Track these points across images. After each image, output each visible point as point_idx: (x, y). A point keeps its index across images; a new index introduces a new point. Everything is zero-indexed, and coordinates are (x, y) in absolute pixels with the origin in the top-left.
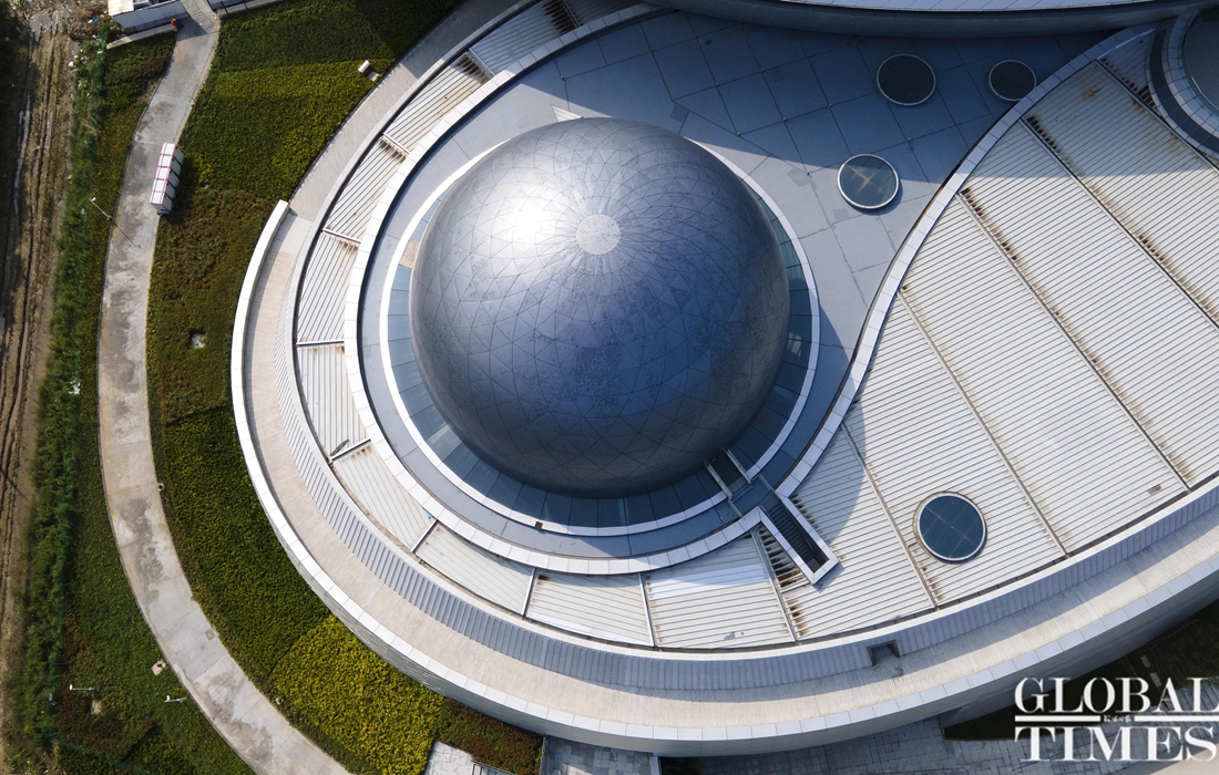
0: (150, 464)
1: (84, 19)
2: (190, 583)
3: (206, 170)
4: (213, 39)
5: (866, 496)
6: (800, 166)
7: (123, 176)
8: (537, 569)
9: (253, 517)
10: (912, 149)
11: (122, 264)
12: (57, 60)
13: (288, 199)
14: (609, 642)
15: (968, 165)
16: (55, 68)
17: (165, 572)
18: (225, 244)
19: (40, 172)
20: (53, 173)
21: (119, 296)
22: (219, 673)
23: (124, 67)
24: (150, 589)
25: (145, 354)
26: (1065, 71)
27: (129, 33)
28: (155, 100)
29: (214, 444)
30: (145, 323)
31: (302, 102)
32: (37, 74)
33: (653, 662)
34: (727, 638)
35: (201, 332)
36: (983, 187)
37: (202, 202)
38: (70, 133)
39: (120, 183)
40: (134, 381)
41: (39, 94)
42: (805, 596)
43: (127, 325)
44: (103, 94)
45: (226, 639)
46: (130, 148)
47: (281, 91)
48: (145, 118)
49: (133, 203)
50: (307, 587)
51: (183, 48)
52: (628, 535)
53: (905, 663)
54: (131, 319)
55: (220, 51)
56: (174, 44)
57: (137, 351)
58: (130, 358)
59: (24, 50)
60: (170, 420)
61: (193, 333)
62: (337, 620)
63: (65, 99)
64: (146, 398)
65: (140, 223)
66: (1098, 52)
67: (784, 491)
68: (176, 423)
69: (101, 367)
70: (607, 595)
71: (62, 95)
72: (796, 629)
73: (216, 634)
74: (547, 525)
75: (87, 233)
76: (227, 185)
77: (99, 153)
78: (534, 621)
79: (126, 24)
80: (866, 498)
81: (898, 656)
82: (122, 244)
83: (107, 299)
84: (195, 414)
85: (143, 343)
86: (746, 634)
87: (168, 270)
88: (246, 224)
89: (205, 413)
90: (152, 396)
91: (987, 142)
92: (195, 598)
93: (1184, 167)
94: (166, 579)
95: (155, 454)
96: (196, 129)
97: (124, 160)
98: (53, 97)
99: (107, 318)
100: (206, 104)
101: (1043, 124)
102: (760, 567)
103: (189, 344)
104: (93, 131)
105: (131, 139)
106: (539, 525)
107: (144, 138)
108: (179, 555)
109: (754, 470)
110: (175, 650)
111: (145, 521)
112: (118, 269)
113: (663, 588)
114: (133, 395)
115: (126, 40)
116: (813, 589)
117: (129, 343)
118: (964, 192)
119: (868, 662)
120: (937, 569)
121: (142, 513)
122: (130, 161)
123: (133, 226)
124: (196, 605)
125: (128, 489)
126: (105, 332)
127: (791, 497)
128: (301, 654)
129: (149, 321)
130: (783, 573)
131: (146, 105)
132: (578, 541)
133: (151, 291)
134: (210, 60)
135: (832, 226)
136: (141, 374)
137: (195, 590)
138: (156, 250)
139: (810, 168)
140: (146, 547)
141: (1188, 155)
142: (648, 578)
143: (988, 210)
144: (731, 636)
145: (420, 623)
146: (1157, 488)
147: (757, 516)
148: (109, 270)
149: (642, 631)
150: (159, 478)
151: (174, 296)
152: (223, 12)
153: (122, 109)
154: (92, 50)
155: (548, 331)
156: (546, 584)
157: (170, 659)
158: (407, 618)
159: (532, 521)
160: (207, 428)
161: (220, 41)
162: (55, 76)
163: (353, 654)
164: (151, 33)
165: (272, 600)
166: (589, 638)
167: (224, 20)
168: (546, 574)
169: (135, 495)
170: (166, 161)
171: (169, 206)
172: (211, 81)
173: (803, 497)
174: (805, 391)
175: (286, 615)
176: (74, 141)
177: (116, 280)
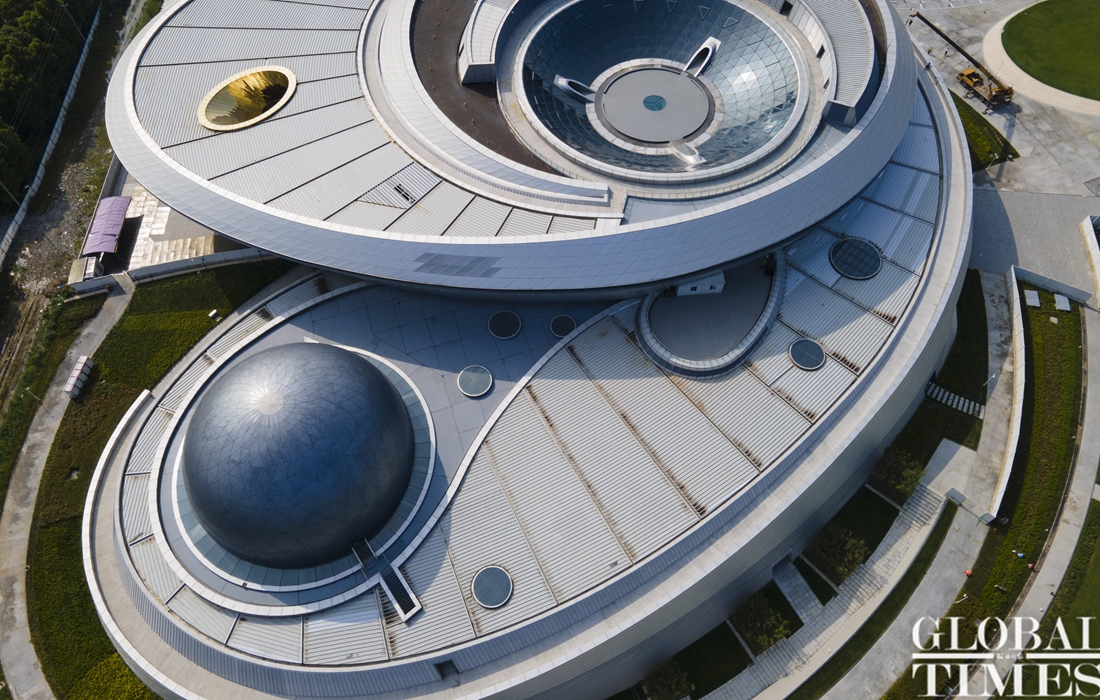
0: (24, 554)
1: (55, 286)
2: (31, 631)
3: (105, 371)
4: (128, 297)
5: (446, 566)
6: (439, 371)
7: (54, 375)
8: (240, 613)
9: (81, 587)
10: (503, 363)
11: (39, 428)
12: (34, 309)
13: (151, 389)
14: (276, 661)
15: (531, 372)
16: (31, 313)
17: (17, 624)
18: (106, 415)
19: (5, 373)
20: (13, 374)
21: (32, 448)
22: (37, 691)
23: (72, 312)
24: (5, 634)
25: (39, 483)
26: (590, 322)
27: (79, 293)
28: (85, 331)
29: (68, 540)
30: (44, 464)
31: (172, 332)
32: (19, 317)
33: (300, 673)
34: (348, 658)
35: (77, 469)
36: (539, 385)
37: (98, 390)
38: (30, 350)
39: (51, 379)
40: (28, 501)
41: (17, 327)
42: (399, 629)
43: (32, 465)
44: (55, 328)
45: (44, 670)
46: (63, 359)
47: (162, 327)
48: (77, 342)
49: (56, 391)
50: (105, 634)
51: (111, 302)
52: (299, 591)
53: (462, 677)
54: (37, 462)
55: (132, 303)
56: (105, 300)
57: (35, 482)
58: (29, 486)
59: (15, 303)
60: (43, 524)
61: (72, 470)
62: (119, 656)
63: (32, 331)
64: (32, 511)
65: (57, 403)
66: (607, 312)
67: (396, 564)
68: (47, 527)
69: (10, 491)
70: (279, 631)
71: (31, 328)
72: (390, 652)
73: (40, 665)
74: (250, 585)
75: (23, 409)
76: (116, 380)
77: (43, 362)
78: (232, 649)
79: (78, 289)
80: (445, 569)
81: (458, 673)
82: (43, 415)
83: (24, 449)
84: (60, 520)
85: (40, 477)
86: (360, 654)
87: (66, 432)
88: (121, 404)
89: (67, 520)
90: (37, 510)
91: (543, 360)
92: (32, 641)
93: (650, 376)
94: (18, 628)
95: (29, 546)
96: (106, 348)
97: (57, 366)
98: (25, 329)
99: (21, 461)
100: (116, 334)
101: (576, 350)
102: (376, 612)
103: (69, 475)
104: (43, 349)
105: (65, 353)
106: (245, 584)
107: (73, 352)
108: (28, 612)
109: (381, 551)
110: (13, 675)
111: (13, 590)
112: (37, 431)
113: (315, 626)
114: (25, 509)
115: (77, 297)
116: (404, 625)
117: (31, 477)
118: (527, 387)
119: (438, 677)
120: (481, 614)
121: (12, 585)
122: (61, 366)
123: (52, 405)
124: (32, 646)
125: (7, 569)
126: (18, 470)
127: (400, 568)
128: (91, 679)
129: (47, 463)
130: (389, 615)
131: (79, 334)
132: (268, 595)
133: (53, 444)
134: (124, 308)
135: (451, 406)
136: (34, 496)
137: (33, 636)
138: (63, 419)
139: (444, 373)
140: (9, 607)
141: (652, 368)
142: (307, 619)
143: (540, 398)
144: (351, 656)
145: (168, 655)
146: (615, 564)
147: (377, 579)
148: (30, 432)
149: (296, 653)
150: (28, 562)
151: (66, 447)
152: (137, 282)
153: (63, 336)
154: (55, 303)
155: (236, 458)
156: (244, 624)
157: (8, 681)
158: (161, 652)
159: (240, 582)
160: (66, 530)
161: (133, 298)
162: (30, 318)
163: (124, 679)
164: (93, 293)
165: (80, 642)
166: (264, 659)
167: (138, 286)
168: (245, 617)
169: (10, 574)
170: (79, 366)
171: (77, 392)
172: (122, 321)
173: (409, 568)
174: (419, 503)
175: (87, 653)
176: (30, 355)
177: (33, 437)
